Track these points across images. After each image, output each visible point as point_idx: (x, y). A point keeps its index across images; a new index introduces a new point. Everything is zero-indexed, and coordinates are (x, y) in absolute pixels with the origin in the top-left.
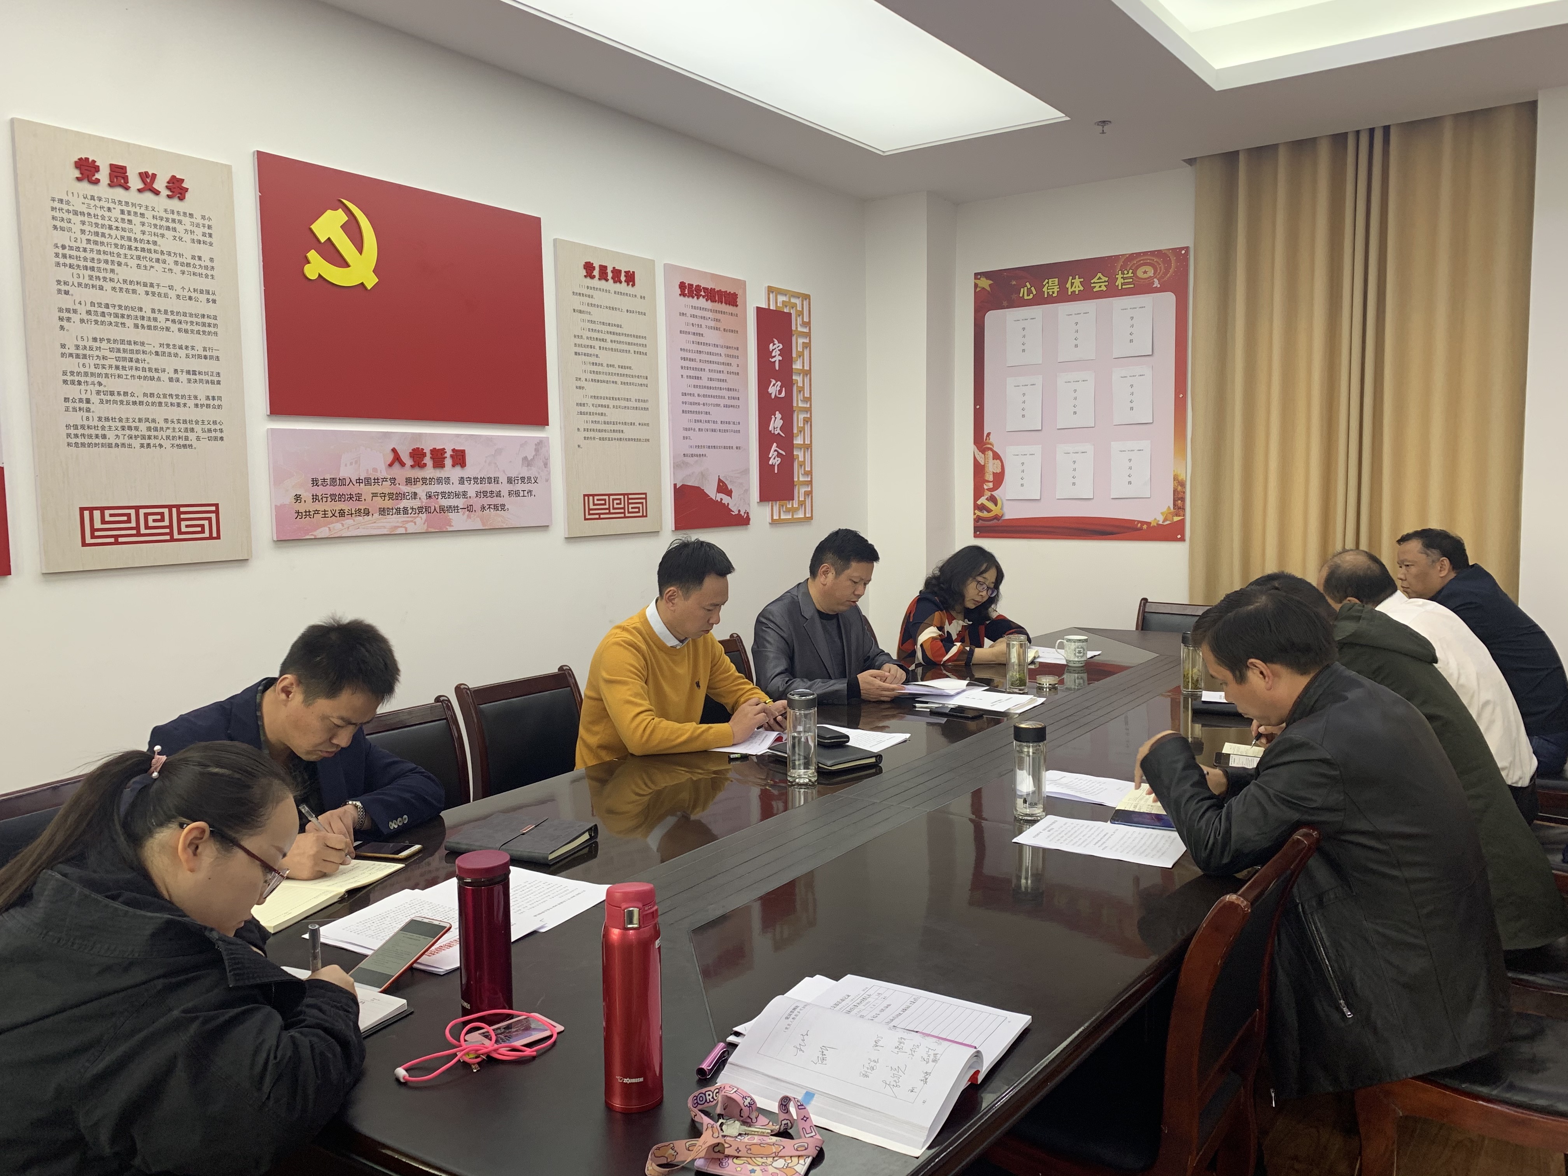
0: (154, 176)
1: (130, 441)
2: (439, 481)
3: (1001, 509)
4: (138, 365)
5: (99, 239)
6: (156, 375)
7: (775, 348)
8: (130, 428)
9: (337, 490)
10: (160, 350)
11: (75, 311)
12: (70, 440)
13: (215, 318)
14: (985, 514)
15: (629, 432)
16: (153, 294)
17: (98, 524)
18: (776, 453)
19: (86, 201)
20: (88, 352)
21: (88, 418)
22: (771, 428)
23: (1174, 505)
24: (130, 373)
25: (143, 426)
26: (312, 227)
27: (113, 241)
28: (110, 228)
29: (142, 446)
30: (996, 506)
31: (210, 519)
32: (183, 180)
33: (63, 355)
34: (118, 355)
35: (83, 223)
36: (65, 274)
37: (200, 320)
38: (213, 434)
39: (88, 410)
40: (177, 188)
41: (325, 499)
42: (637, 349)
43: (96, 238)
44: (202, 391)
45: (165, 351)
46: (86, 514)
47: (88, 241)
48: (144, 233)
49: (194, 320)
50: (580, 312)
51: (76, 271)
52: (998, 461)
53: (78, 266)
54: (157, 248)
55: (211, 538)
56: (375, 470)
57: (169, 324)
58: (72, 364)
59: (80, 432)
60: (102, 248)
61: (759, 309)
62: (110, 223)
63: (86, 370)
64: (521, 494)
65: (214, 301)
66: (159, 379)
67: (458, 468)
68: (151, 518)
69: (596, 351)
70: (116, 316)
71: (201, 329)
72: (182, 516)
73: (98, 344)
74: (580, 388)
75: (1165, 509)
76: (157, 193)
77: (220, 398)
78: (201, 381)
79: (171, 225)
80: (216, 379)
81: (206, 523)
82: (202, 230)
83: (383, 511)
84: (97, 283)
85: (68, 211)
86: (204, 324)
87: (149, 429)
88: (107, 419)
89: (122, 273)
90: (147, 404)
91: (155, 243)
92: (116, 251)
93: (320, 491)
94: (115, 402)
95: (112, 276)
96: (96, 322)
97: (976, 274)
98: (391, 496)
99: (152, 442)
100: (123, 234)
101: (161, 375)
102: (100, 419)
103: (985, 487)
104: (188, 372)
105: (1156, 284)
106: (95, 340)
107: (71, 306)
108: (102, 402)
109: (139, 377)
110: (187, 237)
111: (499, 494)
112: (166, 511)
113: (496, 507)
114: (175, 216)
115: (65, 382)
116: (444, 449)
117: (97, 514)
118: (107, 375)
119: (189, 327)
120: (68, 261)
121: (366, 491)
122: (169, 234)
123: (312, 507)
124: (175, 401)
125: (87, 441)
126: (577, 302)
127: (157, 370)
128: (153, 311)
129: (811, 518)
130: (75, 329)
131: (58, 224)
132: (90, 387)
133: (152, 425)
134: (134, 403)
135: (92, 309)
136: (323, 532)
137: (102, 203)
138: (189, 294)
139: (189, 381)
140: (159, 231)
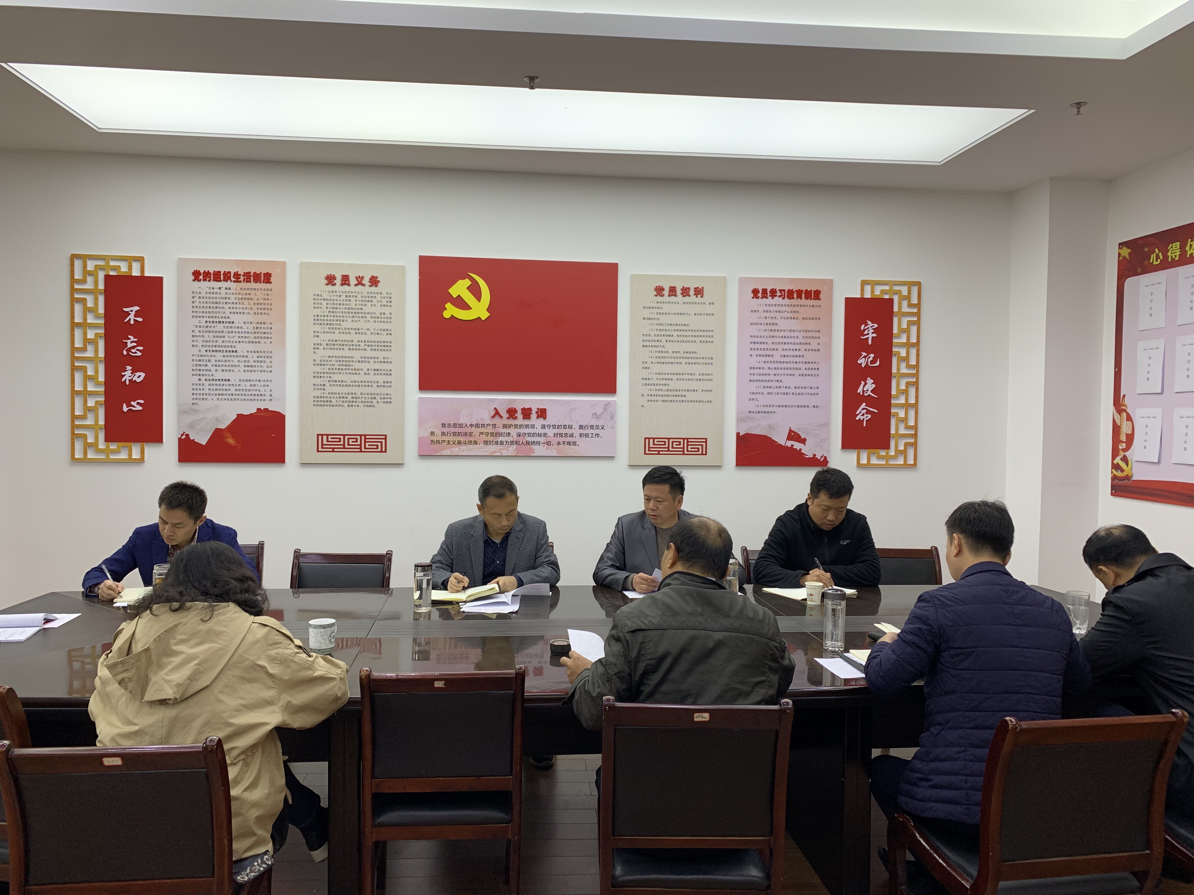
0: (363, 277)
1: (343, 404)
2: (527, 426)
3: (1131, 469)
4: (349, 368)
5: (334, 310)
6: (358, 372)
7: (870, 330)
8: (343, 397)
9: (457, 430)
10: (361, 360)
11: (321, 344)
12: (315, 403)
13: (391, 342)
14: (1119, 474)
15: (690, 396)
16: (359, 333)
17: (325, 442)
18: (865, 411)
19: (330, 294)
20: (325, 363)
21: (323, 393)
22: (860, 390)
24: (345, 371)
25: (350, 397)
26: (449, 291)
27: (341, 311)
28: (340, 304)
29: (349, 406)
30: (1127, 465)
31: (381, 442)
32: (377, 277)
33: (314, 365)
34: (340, 363)
35: (327, 304)
36: (318, 328)
37: (383, 344)
38: (386, 400)
39: (324, 389)
40: (374, 282)
41: (449, 435)
42: (702, 339)
43: (333, 310)
44: (381, 379)
45: (364, 360)
46: (320, 437)
47: (329, 312)
48: (356, 305)
49: (379, 344)
50: (650, 319)
51: (322, 326)
52: (1130, 422)
53: (324, 324)
54: (362, 311)
55: (381, 451)
56: (482, 419)
57: (366, 347)
58: (318, 369)
59: (319, 399)
60: (335, 314)
61: (848, 301)
62: (340, 302)
63: (325, 371)
64: (590, 436)
65: (391, 334)
66: (359, 374)
67: (541, 420)
68: (351, 440)
69: (664, 343)
70: (340, 345)
71: (383, 348)
72: (367, 440)
73: (330, 359)
74: (646, 368)
76: (364, 285)
77: (391, 382)
78: (381, 374)
79: (370, 299)
80: (389, 373)
81: (379, 444)
82: (386, 299)
83: (486, 443)
84: (332, 331)
85: (321, 299)
86: (384, 346)
87: (353, 398)
88: (332, 393)
89: (344, 325)
90: (353, 386)
91: (361, 309)
92: (342, 315)
93: (446, 430)
94: (337, 385)
95: (339, 327)
96: (330, 349)
97: (1120, 244)
98: (492, 434)
99: (354, 404)
100: (346, 306)
101: (360, 372)
102: (329, 393)
103: (1120, 447)
104: (374, 370)
106: (329, 357)
107: (320, 342)
108: (330, 385)
109: (349, 373)
110: (378, 304)
111: (572, 435)
112: (359, 437)
113: (569, 443)
114: (373, 295)
115: (314, 377)
116: (531, 408)
117: (325, 437)
118: (334, 373)
119: (376, 348)
120: (319, 322)
121: (476, 431)
122: (369, 304)
123: (441, 438)
124: (367, 384)
125: (322, 403)
126: (647, 313)
127: (358, 370)
128: (358, 341)
129: (915, 464)
130: (321, 352)
131: (316, 306)
132: (326, 379)
133: (354, 396)
134: (346, 386)
135: (329, 343)
136: (447, 452)
137: (337, 294)
138: (378, 332)
139: (375, 374)
140: (364, 303)
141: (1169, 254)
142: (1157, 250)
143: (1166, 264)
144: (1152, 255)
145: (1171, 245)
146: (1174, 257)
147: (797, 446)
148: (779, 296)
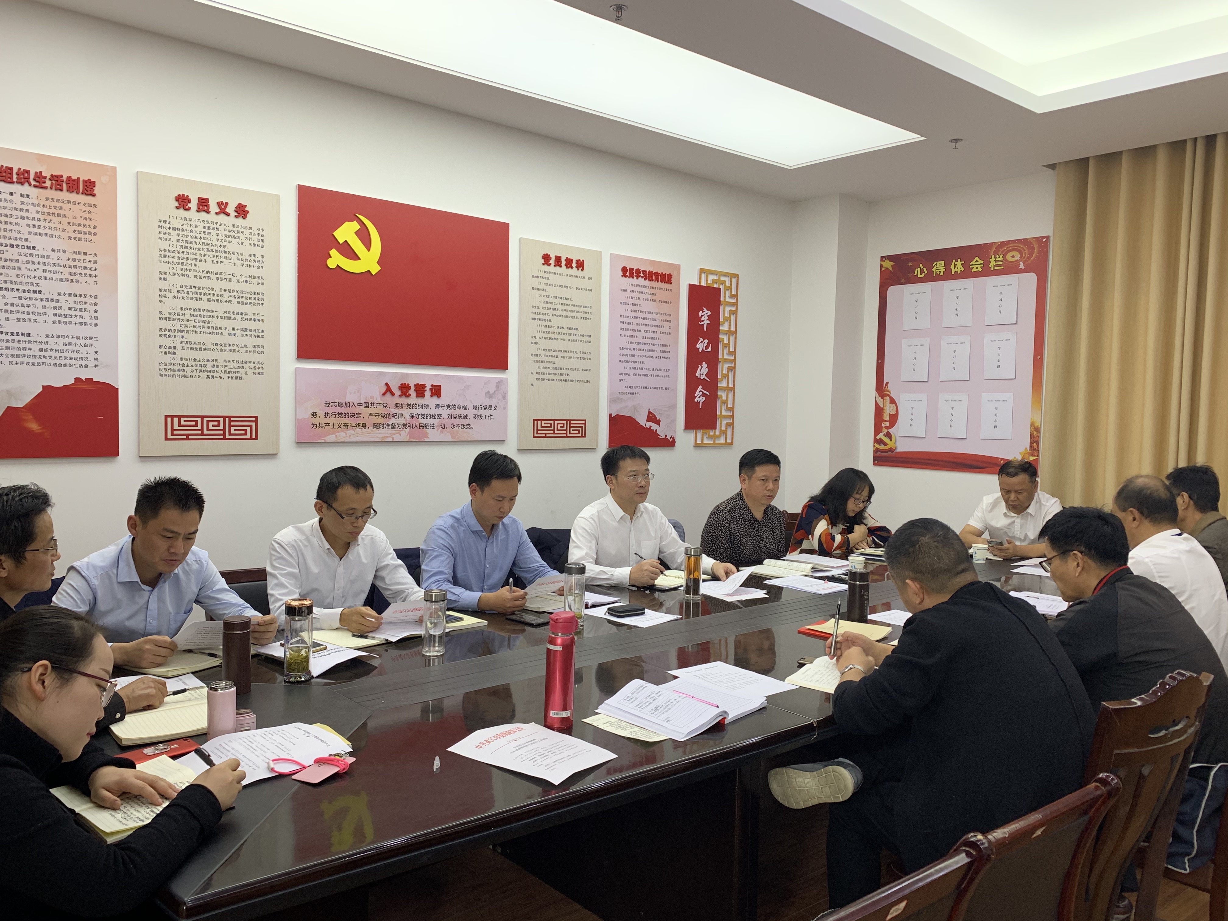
0: (227, 204)
1: (200, 374)
2: (420, 406)
3: (895, 443)
4: (209, 325)
5: (188, 245)
6: (220, 332)
7: (705, 315)
8: (201, 365)
9: (343, 410)
10: (224, 315)
11: (170, 291)
12: (161, 372)
13: (262, 294)
14: (882, 447)
15: (573, 375)
16: (222, 279)
17: (176, 427)
18: (701, 393)
19: (181, 221)
20: (176, 317)
21: (174, 359)
22: (697, 374)
23: (1031, 447)
24: (203, 330)
25: (209, 364)
26: (335, 233)
27: (197, 246)
28: (196, 238)
29: (208, 377)
30: (891, 440)
31: (251, 426)
32: (246, 206)
33: (160, 318)
34: (196, 318)
35: (179, 235)
36: (165, 267)
37: (252, 296)
38: (257, 370)
39: (174, 353)
40: (242, 212)
41: (334, 416)
42: (583, 315)
43: (186, 245)
44: (251, 342)
45: (228, 316)
46: (169, 419)
47: (181, 246)
48: (218, 240)
49: (248, 295)
50: (538, 289)
51: (171, 266)
52: (894, 405)
53: (174, 262)
54: (226, 250)
55: (251, 438)
56: (372, 397)
57: (231, 298)
58: (166, 324)
59: (168, 367)
60: (190, 251)
61: (691, 286)
62: (196, 235)
63: (175, 328)
64: (484, 417)
65: (263, 284)
66: (222, 334)
67: (435, 398)
68: (211, 424)
69: (550, 317)
70: (196, 293)
71: (253, 301)
72: (232, 423)
73: (183, 312)
74: (535, 343)
75: (1022, 450)
76: (228, 215)
77: (262, 347)
78: (250, 336)
79: (236, 235)
80: (261, 334)
81: (248, 429)
82: (257, 237)
83: (376, 426)
84: (185, 273)
85: (169, 228)
86: (255, 299)
87: (213, 366)
88: (186, 360)
89: (202, 266)
90: (213, 350)
91: (225, 247)
92: (199, 252)
93: (330, 410)
94: (192, 348)
95: (195, 268)
96: (183, 297)
97: (882, 257)
98: (383, 415)
99: (215, 375)
100: (204, 241)
101: (223, 331)
102: (181, 359)
103: (883, 425)
104: (242, 330)
105: (1022, 266)
106: (181, 309)
107: (167, 288)
108: (183, 348)
109: (209, 333)
110: (247, 242)
111: (466, 417)
112: (221, 420)
113: (463, 426)
114: (240, 229)
115: (161, 335)
116: (425, 384)
117: (176, 420)
118: (188, 332)
119: (244, 300)
120: (167, 259)
121: (365, 411)
122: (234, 241)
123: (324, 421)
124: (232, 348)
125: (172, 373)
126: (535, 283)
127: (221, 328)
128: (221, 290)
129: (732, 443)
130: (169, 302)
131: (162, 236)
132: (177, 339)
133: (216, 364)
134: (205, 349)
135: (181, 289)
136: (331, 438)
137: (192, 222)
138: (246, 279)
139: (242, 335)
140: (228, 239)
141: (934, 270)
142: (921, 265)
143: (930, 278)
144: (917, 269)
145: (935, 263)
146: (938, 273)
147: (654, 427)
148: (642, 277)
